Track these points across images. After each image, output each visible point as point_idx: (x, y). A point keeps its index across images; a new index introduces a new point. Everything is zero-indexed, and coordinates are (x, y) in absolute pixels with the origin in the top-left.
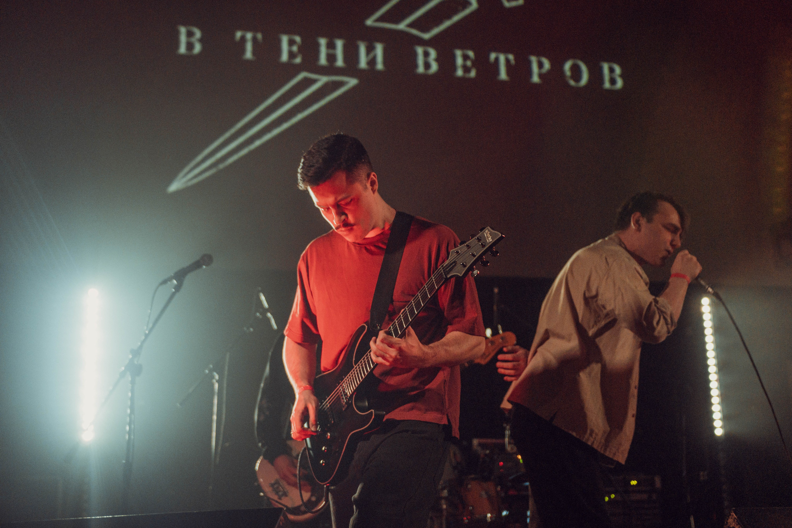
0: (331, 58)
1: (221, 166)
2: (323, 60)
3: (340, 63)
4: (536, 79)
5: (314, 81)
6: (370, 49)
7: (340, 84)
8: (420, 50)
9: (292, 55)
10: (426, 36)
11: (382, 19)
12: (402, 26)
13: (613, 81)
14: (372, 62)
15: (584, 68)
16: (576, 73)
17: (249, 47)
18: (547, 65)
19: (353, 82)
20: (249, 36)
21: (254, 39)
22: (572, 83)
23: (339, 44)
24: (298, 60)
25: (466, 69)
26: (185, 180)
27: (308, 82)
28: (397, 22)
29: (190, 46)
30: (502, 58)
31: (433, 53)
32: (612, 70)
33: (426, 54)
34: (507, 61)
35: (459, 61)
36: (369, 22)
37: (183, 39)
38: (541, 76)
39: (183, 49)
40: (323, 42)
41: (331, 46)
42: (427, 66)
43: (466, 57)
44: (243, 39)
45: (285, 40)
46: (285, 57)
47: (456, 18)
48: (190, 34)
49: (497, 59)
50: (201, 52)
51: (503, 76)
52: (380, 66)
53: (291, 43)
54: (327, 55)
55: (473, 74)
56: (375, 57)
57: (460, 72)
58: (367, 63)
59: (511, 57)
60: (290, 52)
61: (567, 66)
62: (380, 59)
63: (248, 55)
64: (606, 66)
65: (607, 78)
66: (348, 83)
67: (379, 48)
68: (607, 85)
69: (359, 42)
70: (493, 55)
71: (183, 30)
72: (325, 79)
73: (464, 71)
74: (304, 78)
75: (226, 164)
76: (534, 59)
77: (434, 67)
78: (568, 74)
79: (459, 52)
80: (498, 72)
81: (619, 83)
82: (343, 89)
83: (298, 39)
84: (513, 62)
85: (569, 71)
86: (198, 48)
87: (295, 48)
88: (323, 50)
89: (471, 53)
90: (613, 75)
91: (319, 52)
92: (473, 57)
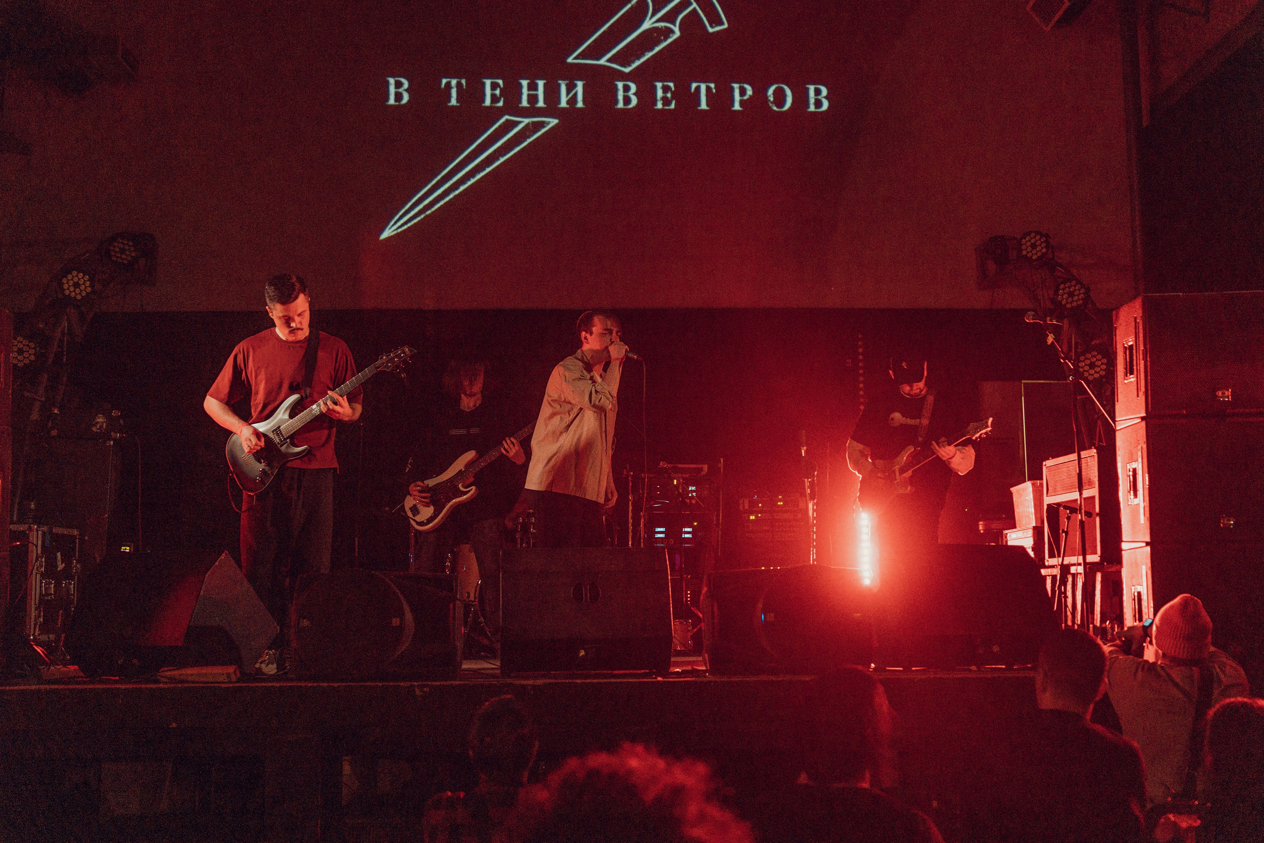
0: (533, 99)
2: (525, 103)
3: (541, 104)
4: (737, 107)
6: (571, 87)
7: (542, 125)
8: (620, 85)
9: (494, 99)
10: (627, 70)
11: (582, 56)
12: (603, 61)
13: (818, 103)
14: (572, 101)
15: (788, 92)
16: (780, 97)
17: (454, 92)
19: (554, 122)
20: (454, 82)
21: (459, 85)
22: (775, 108)
23: (541, 84)
24: (501, 104)
25: (666, 102)
29: (399, 97)
30: (703, 87)
31: (633, 87)
32: (818, 92)
33: (626, 89)
34: (708, 89)
35: (660, 93)
36: (570, 60)
37: (392, 90)
40: (525, 83)
41: (533, 87)
42: (627, 100)
43: (666, 89)
44: (448, 85)
47: (657, 49)
48: (398, 85)
49: (698, 88)
50: (409, 101)
51: (704, 106)
52: (580, 105)
53: (494, 86)
54: (529, 95)
55: (673, 106)
56: (576, 94)
57: (659, 105)
58: (568, 102)
59: (712, 85)
60: (493, 96)
61: (771, 91)
62: (580, 97)
63: (454, 102)
64: (812, 88)
65: (812, 101)
66: (548, 123)
67: (580, 85)
68: (812, 108)
69: (560, 82)
70: (694, 85)
71: (392, 81)
72: (526, 121)
73: (664, 105)
74: (507, 120)
75: (433, 209)
76: (736, 86)
77: (634, 101)
78: (772, 99)
79: (659, 85)
80: (698, 103)
81: (825, 105)
82: (543, 130)
83: (500, 82)
84: (714, 91)
85: (772, 96)
86: (406, 98)
87: (498, 92)
88: (525, 91)
89: (671, 85)
90: (819, 97)
91: (521, 94)
92: (673, 89)
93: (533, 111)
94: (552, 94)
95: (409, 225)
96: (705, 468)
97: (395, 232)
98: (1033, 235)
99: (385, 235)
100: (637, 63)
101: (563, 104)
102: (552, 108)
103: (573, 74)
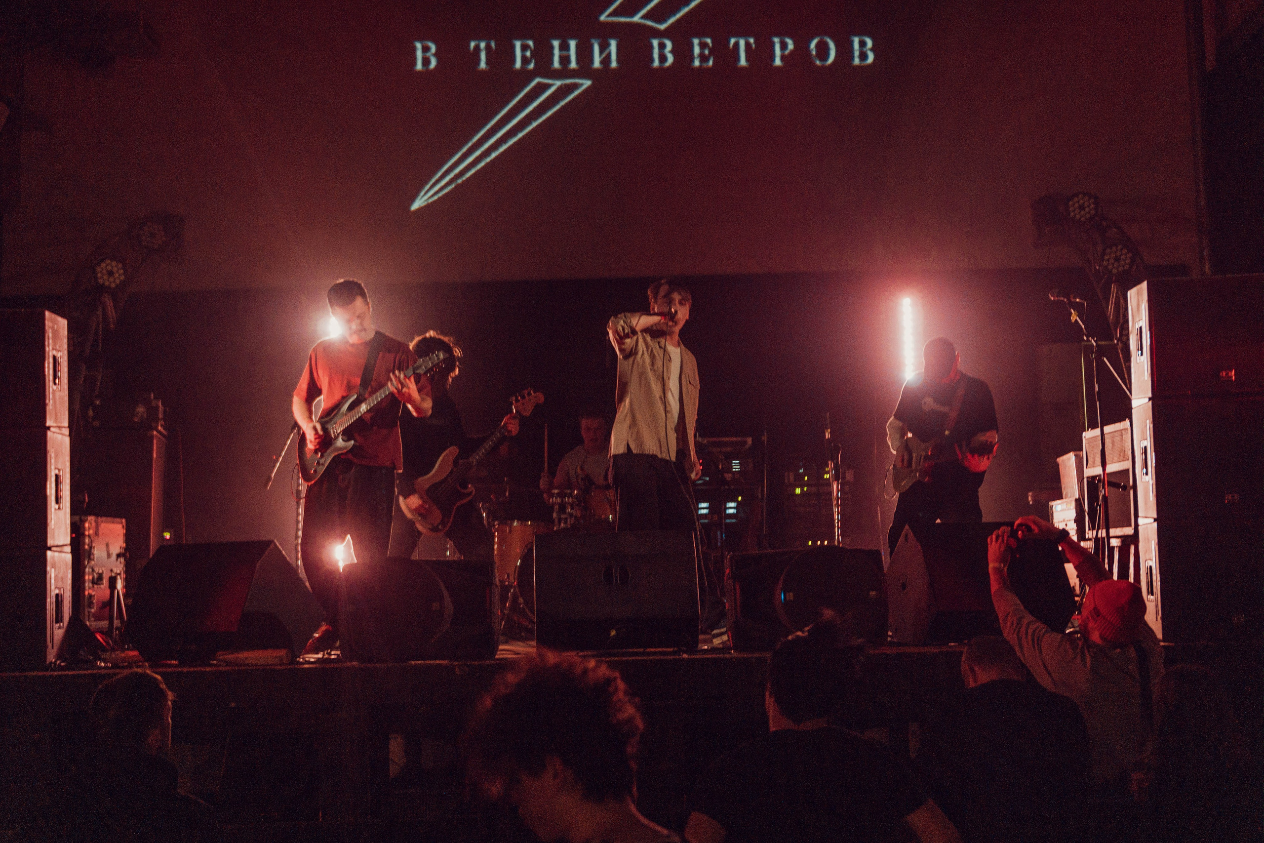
0: (565, 60)
1: (460, 181)
2: (556, 64)
3: (573, 65)
4: (778, 62)
5: (548, 86)
6: (604, 47)
7: (575, 86)
8: (655, 43)
9: (525, 61)
10: (662, 27)
11: (614, 14)
12: (637, 19)
13: (863, 56)
14: (606, 61)
15: (832, 45)
16: (823, 50)
17: (483, 57)
18: (791, 46)
19: (587, 83)
20: (483, 45)
21: (488, 47)
22: (818, 63)
23: (573, 44)
24: (531, 66)
25: (703, 58)
26: (426, 197)
27: (541, 88)
28: (632, 15)
29: (426, 62)
30: (742, 43)
31: (669, 45)
32: (862, 44)
33: (662, 46)
34: (748, 45)
35: (697, 50)
36: (603, 18)
37: (419, 54)
38: (783, 58)
39: (419, 66)
40: (556, 43)
41: (564, 47)
42: (663, 58)
43: (703, 45)
44: (477, 48)
45: (518, 44)
46: (518, 64)
47: (694, 4)
48: (426, 49)
49: (737, 44)
50: (437, 67)
51: (743, 62)
52: (614, 64)
53: (524, 48)
54: (561, 57)
55: (711, 63)
56: (609, 55)
57: (697, 63)
58: (601, 62)
59: (752, 40)
60: (524, 58)
61: (813, 45)
62: (614, 57)
63: (483, 65)
64: (856, 40)
65: (857, 53)
66: (582, 85)
67: (613, 44)
68: (857, 61)
69: (593, 41)
70: (733, 41)
71: (419, 45)
72: (558, 83)
73: (701, 61)
74: (539, 83)
75: (464, 178)
76: (776, 40)
77: (670, 59)
78: (814, 53)
79: (696, 41)
80: (738, 59)
81: (871, 58)
82: (577, 93)
83: (531, 43)
84: (754, 46)
85: (814, 49)
86: (433, 63)
87: (528, 54)
88: (556, 52)
89: (709, 41)
90: (865, 49)
91: (552, 55)
92: (711, 45)
93: (565, 73)
94: (585, 54)
95: (440, 195)
96: (749, 440)
97: (426, 203)
98: (1080, 196)
99: (415, 206)
100: (672, 20)
101: (597, 64)
102: (585, 69)
103: (606, 33)
